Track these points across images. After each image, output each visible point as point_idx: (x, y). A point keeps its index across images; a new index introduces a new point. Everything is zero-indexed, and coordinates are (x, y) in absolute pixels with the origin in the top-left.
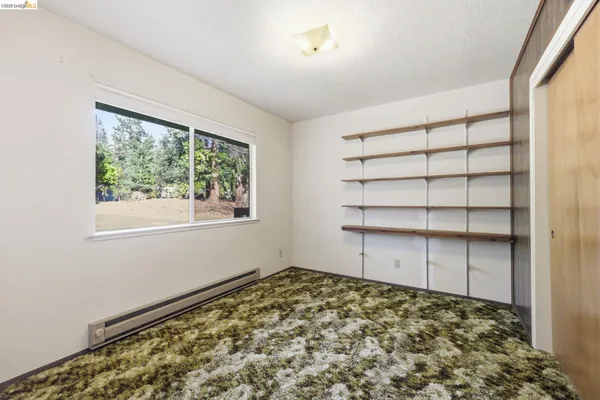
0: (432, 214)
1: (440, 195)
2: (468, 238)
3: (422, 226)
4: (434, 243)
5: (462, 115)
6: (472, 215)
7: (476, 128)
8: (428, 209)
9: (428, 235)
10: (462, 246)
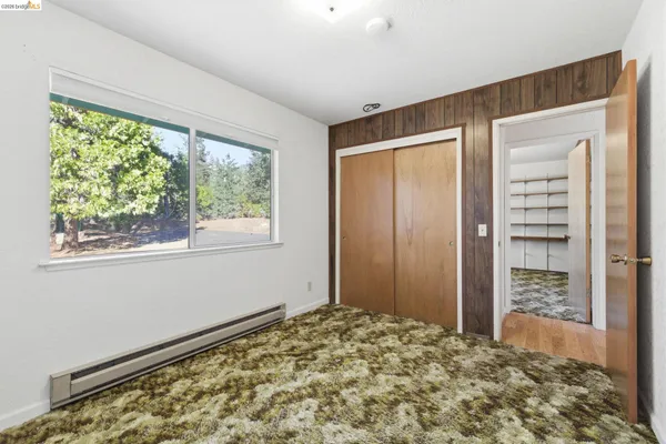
0: (527, 228)
1: (532, 218)
2: (548, 240)
3: (522, 235)
4: (529, 244)
5: (544, 175)
6: (550, 229)
7: (551, 183)
8: (526, 225)
9: (525, 239)
10: (544, 245)
